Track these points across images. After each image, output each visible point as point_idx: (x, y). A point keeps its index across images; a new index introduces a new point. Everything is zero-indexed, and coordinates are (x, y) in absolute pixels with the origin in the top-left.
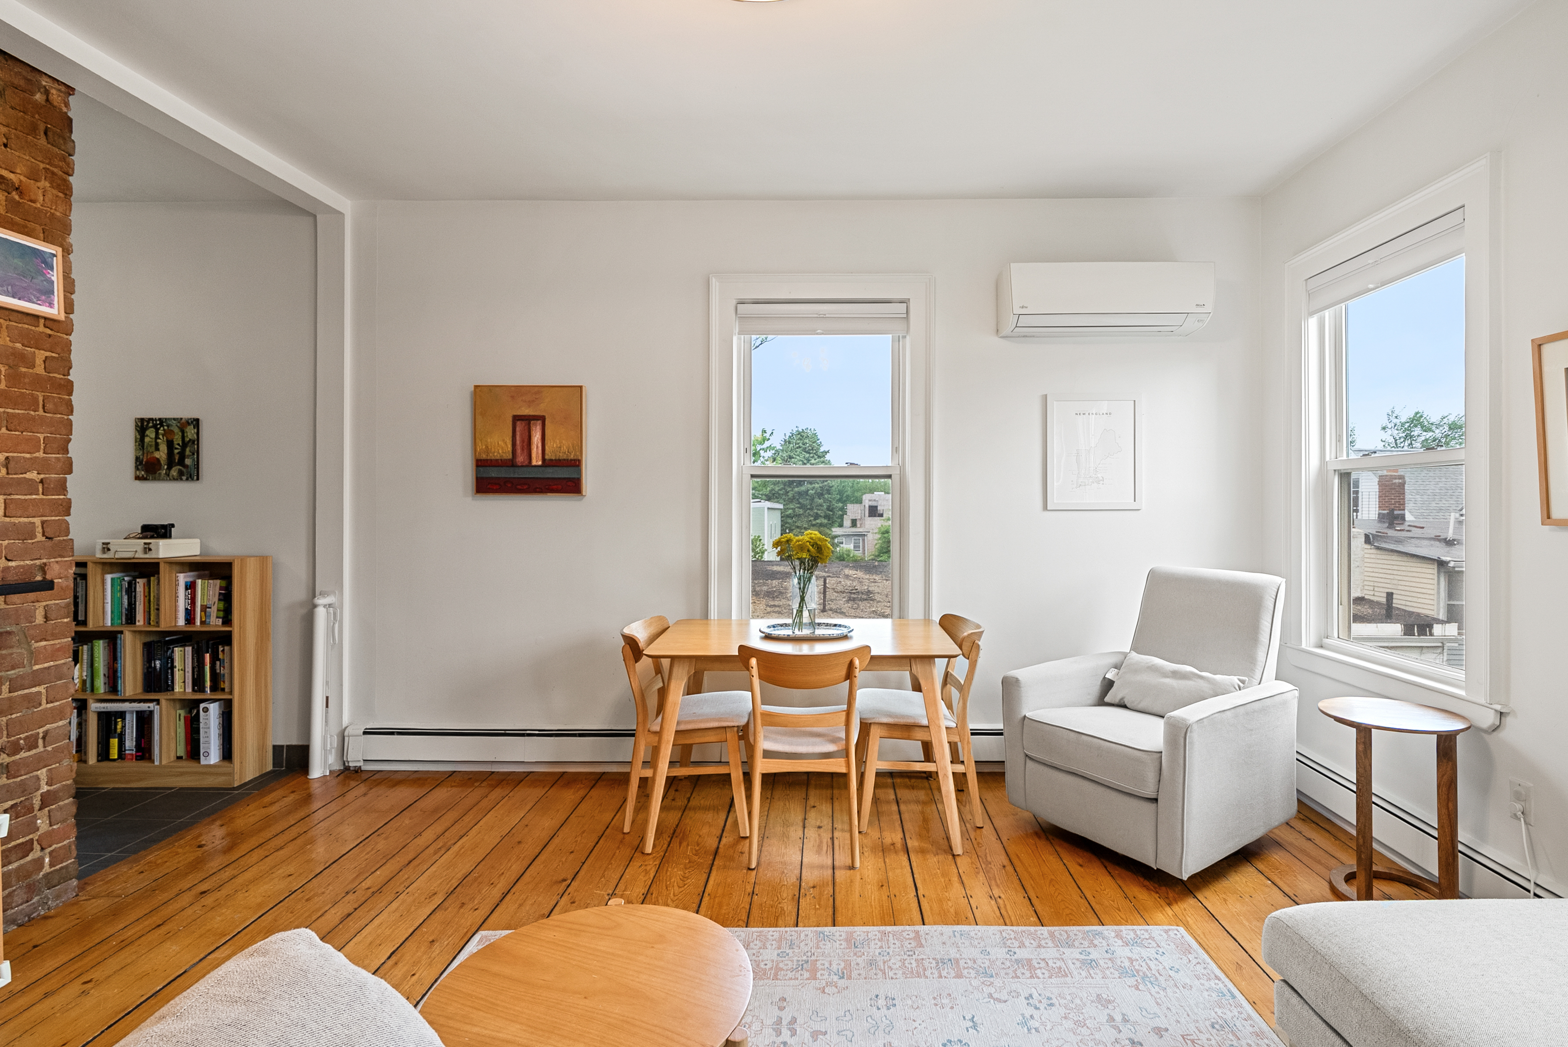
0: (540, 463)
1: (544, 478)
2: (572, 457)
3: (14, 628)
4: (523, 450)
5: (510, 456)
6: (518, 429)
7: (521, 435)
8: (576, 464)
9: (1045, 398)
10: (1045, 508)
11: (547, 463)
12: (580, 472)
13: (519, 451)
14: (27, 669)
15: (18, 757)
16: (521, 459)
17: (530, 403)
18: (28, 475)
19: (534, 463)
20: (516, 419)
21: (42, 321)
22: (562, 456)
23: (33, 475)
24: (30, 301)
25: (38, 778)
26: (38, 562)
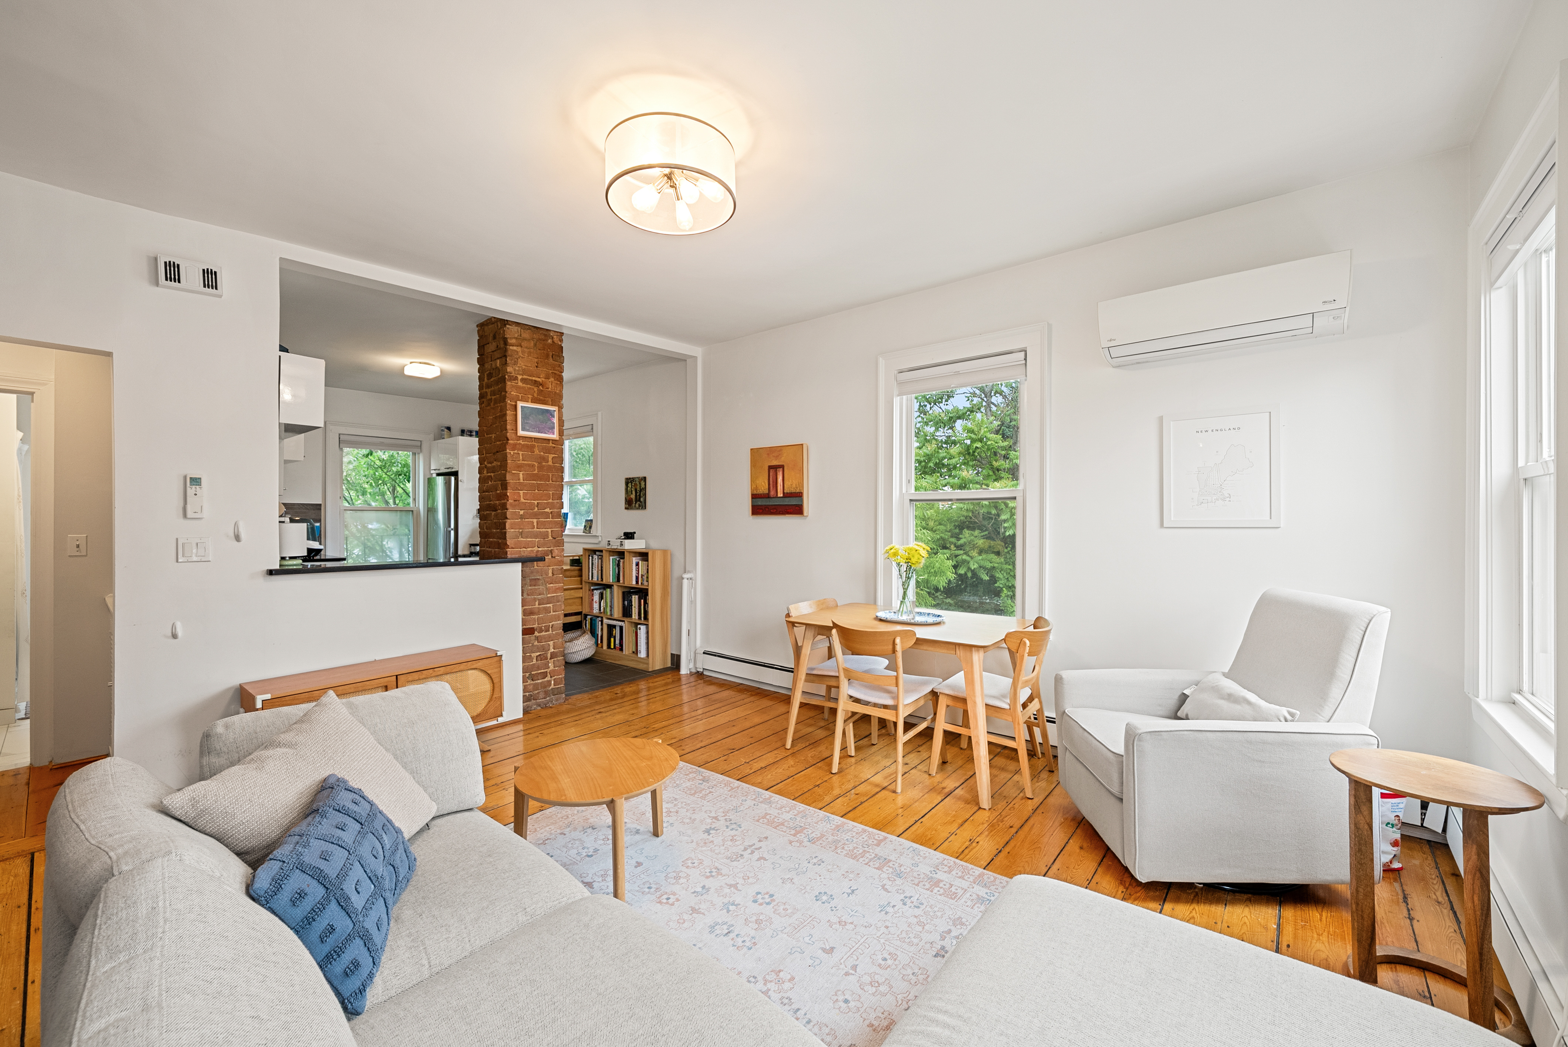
0: (782, 495)
1: (784, 505)
2: (798, 491)
3: (540, 577)
4: (773, 487)
5: (767, 492)
6: (771, 474)
7: (773, 479)
8: (800, 495)
9: (1161, 419)
10: (1162, 525)
11: (786, 495)
12: (802, 501)
13: (771, 488)
14: (545, 596)
15: (542, 634)
16: (772, 493)
17: (777, 457)
18: (546, 510)
19: (779, 496)
20: (770, 467)
21: (551, 441)
22: (793, 491)
23: (547, 510)
24: (545, 433)
25: (549, 645)
26: (550, 549)
